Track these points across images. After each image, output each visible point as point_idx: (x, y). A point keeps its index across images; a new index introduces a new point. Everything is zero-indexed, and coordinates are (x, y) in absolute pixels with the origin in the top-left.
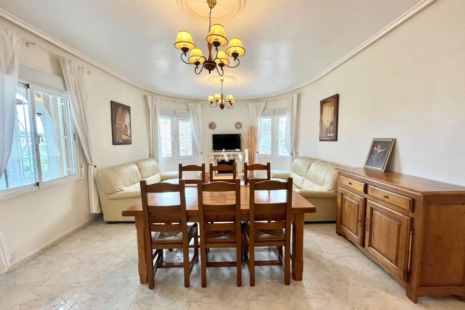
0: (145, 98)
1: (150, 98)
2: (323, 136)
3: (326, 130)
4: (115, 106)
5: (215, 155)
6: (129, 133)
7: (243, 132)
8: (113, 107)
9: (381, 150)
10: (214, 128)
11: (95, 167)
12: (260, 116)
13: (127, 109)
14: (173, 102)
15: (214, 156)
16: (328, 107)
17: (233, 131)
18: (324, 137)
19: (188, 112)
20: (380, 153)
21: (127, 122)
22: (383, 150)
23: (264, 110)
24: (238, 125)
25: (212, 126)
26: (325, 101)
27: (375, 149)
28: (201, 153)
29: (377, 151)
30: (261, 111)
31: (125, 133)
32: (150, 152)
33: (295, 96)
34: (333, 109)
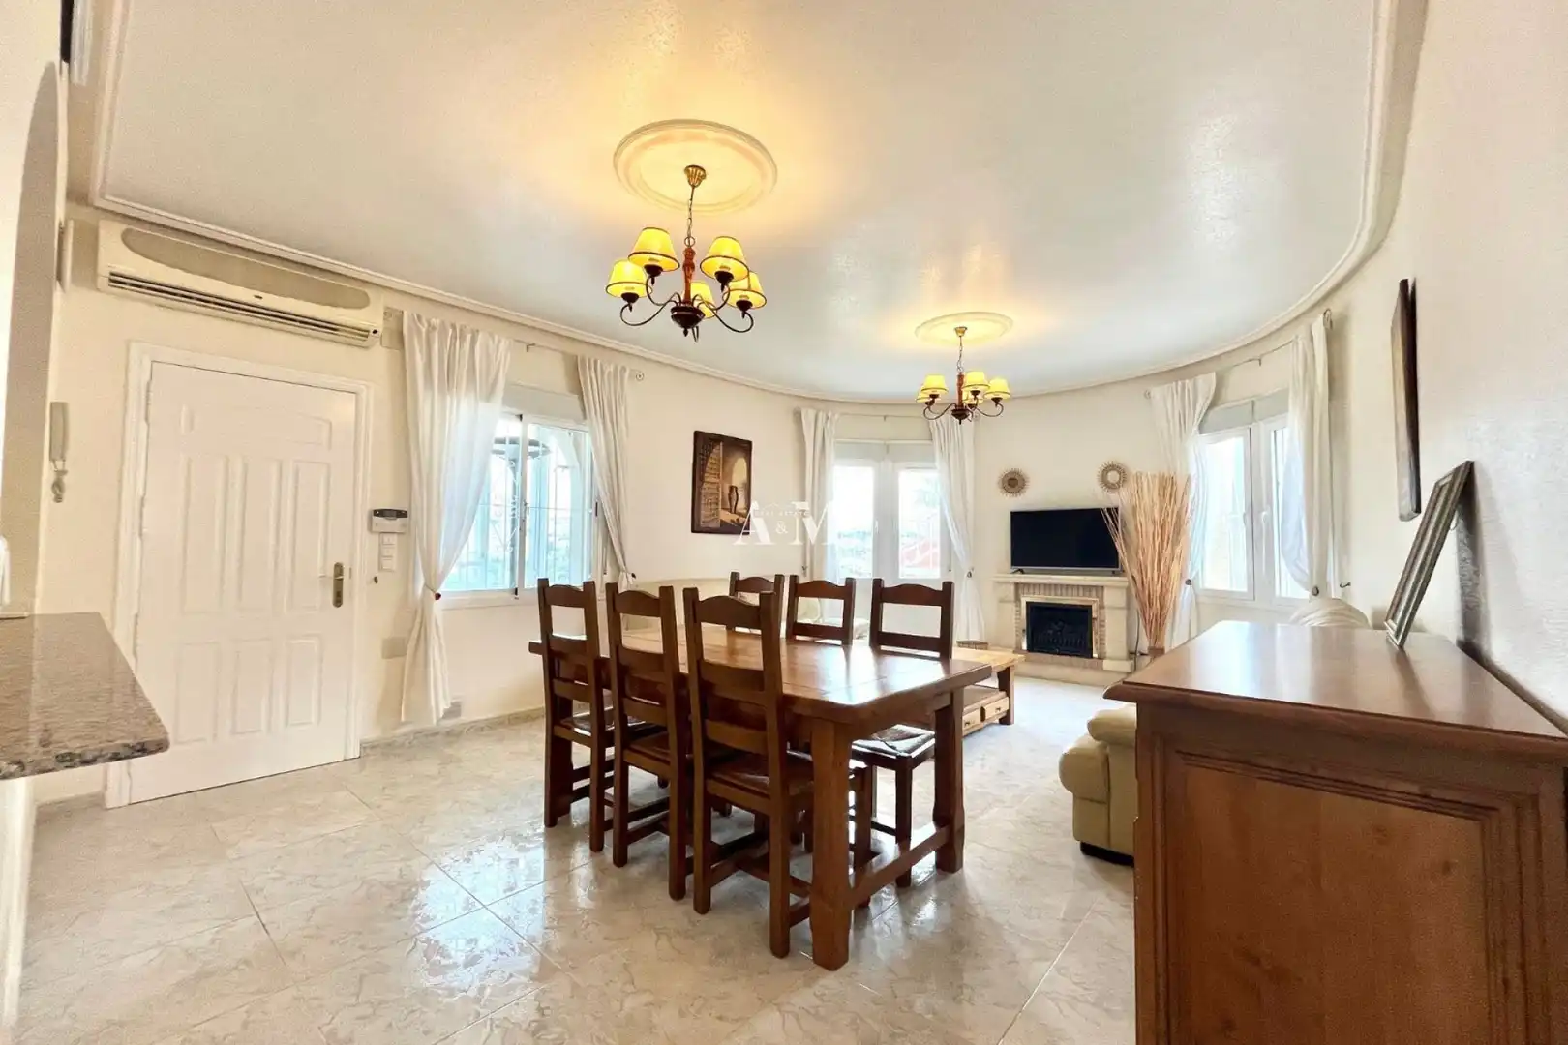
0: (798, 416)
1: (811, 413)
4: (705, 444)
5: (1017, 585)
6: (741, 505)
8: (700, 444)
10: (1020, 490)
11: (633, 575)
12: (1196, 431)
13: (744, 447)
14: (885, 417)
15: (1012, 588)
17: (1092, 494)
19: (929, 442)
21: (738, 478)
23: (1213, 405)
24: (1113, 475)
25: (1013, 482)
28: (970, 575)
30: (1198, 414)
31: (728, 506)
32: (805, 562)
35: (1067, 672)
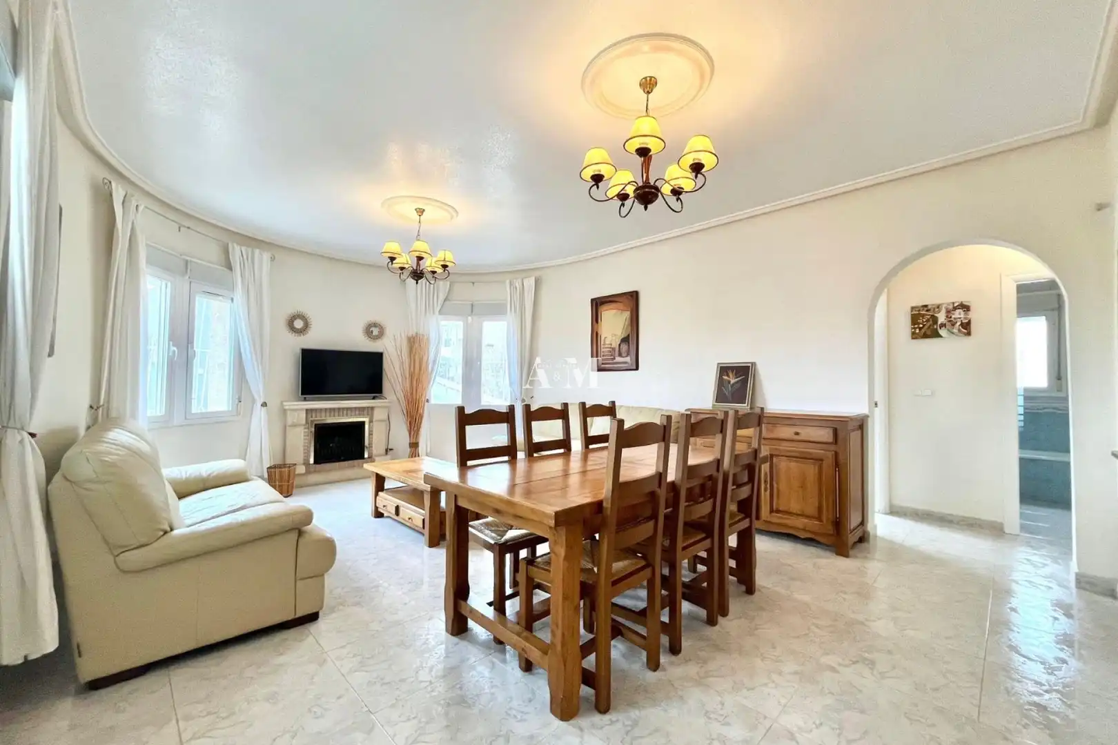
2: (600, 362)
3: (610, 352)
5: (307, 410)
7: (391, 349)
9: (737, 380)
10: (302, 331)
12: (437, 312)
16: (614, 311)
17: (359, 342)
18: (603, 364)
19: (228, 271)
20: (733, 384)
22: (739, 379)
23: (447, 299)
24: (373, 330)
25: (297, 323)
26: (604, 300)
27: (725, 377)
29: (729, 382)
30: (441, 301)
33: (529, 283)
34: (627, 314)
35: (349, 473)
